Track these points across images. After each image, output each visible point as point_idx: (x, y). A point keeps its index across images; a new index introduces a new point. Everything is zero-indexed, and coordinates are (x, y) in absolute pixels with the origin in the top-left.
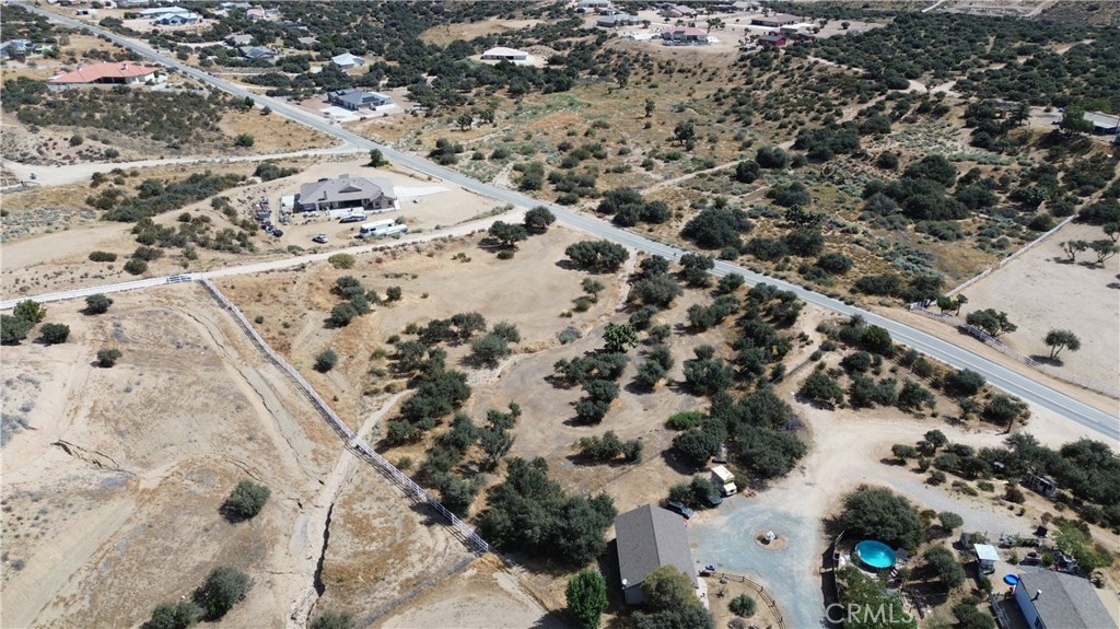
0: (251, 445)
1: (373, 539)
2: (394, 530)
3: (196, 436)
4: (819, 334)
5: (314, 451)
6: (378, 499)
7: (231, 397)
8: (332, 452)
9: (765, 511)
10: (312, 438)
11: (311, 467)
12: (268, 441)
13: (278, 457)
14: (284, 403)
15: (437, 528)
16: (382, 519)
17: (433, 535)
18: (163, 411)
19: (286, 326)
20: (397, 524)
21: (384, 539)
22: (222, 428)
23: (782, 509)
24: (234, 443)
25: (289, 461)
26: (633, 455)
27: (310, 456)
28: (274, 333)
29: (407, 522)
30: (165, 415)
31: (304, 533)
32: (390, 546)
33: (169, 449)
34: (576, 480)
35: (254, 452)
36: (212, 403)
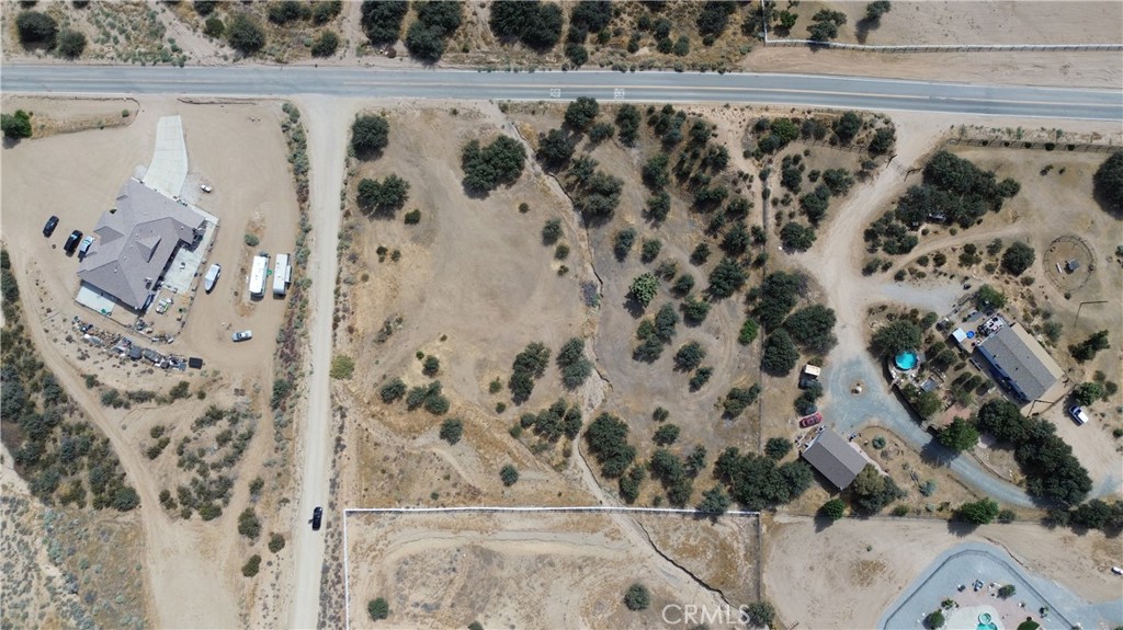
0: (586, 571)
2: (705, 539)
3: (565, 599)
5: (606, 535)
8: (612, 527)
10: (594, 531)
11: (618, 544)
12: (586, 559)
13: (601, 560)
14: (553, 529)
15: (721, 519)
16: (692, 538)
17: (724, 525)
20: (703, 535)
21: (708, 547)
22: (566, 582)
24: (581, 580)
25: (609, 554)
27: (609, 540)
32: (716, 548)
33: (567, 617)
35: (592, 572)
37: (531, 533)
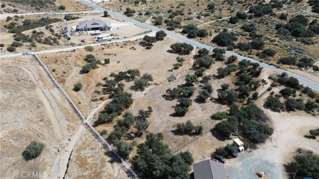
0: (41, 123)
1: (87, 169)
2: (97, 165)
3: (18, 119)
4: (269, 80)
5: (68, 126)
6: (92, 149)
7: (36, 102)
8: (75, 126)
9: (257, 160)
10: (68, 120)
11: (66, 132)
12: (49, 121)
13: (52, 128)
14: (59, 105)
15: (115, 164)
16: (92, 159)
17: (113, 168)
18: (5, 108)
19: (64, 73)
20: (98, 162)
21: (92, 169)
22: (30, 116)
23: (265, 159)
24: (34, 123)
25: (57, 130)
26: (199, 132)
27: (66, 128)
28: (59, 76)
29: (103, 161)
30: (5, 110)
31: (58, 164)
32: (94, 173)
33: (6, 125)
34: (175, 142)
35: (42, 126)
36: (27, 105)
37: (52, 99)
